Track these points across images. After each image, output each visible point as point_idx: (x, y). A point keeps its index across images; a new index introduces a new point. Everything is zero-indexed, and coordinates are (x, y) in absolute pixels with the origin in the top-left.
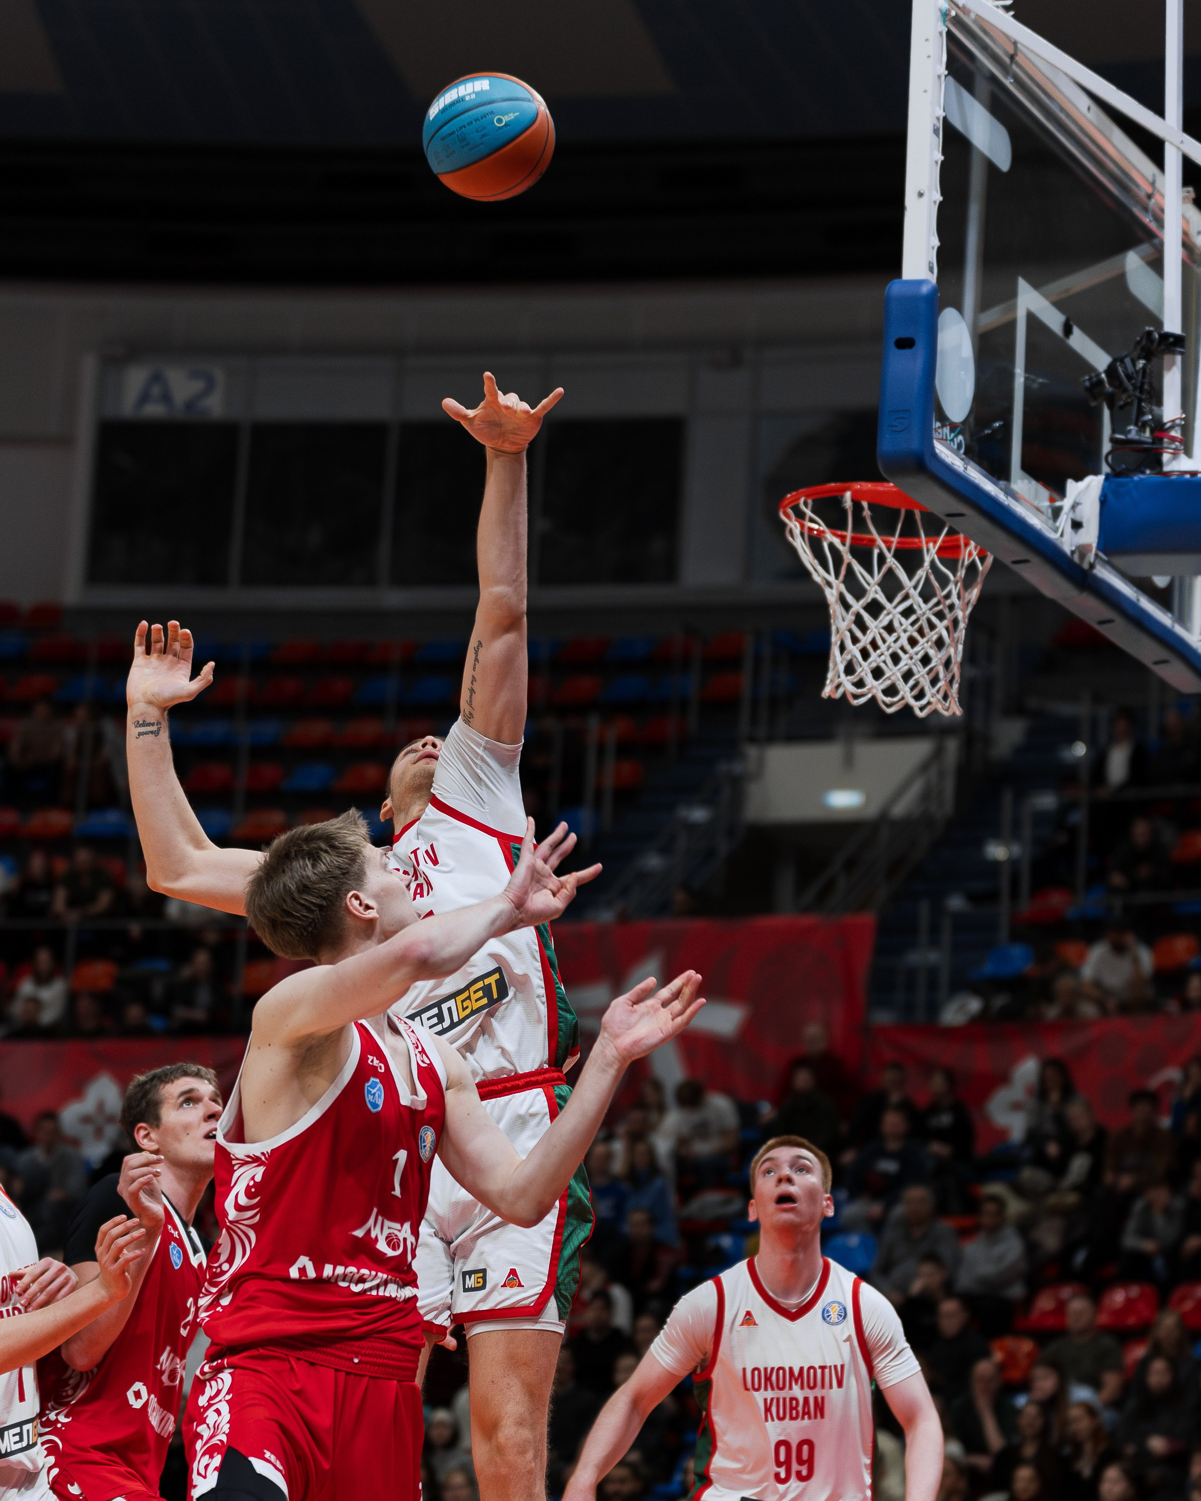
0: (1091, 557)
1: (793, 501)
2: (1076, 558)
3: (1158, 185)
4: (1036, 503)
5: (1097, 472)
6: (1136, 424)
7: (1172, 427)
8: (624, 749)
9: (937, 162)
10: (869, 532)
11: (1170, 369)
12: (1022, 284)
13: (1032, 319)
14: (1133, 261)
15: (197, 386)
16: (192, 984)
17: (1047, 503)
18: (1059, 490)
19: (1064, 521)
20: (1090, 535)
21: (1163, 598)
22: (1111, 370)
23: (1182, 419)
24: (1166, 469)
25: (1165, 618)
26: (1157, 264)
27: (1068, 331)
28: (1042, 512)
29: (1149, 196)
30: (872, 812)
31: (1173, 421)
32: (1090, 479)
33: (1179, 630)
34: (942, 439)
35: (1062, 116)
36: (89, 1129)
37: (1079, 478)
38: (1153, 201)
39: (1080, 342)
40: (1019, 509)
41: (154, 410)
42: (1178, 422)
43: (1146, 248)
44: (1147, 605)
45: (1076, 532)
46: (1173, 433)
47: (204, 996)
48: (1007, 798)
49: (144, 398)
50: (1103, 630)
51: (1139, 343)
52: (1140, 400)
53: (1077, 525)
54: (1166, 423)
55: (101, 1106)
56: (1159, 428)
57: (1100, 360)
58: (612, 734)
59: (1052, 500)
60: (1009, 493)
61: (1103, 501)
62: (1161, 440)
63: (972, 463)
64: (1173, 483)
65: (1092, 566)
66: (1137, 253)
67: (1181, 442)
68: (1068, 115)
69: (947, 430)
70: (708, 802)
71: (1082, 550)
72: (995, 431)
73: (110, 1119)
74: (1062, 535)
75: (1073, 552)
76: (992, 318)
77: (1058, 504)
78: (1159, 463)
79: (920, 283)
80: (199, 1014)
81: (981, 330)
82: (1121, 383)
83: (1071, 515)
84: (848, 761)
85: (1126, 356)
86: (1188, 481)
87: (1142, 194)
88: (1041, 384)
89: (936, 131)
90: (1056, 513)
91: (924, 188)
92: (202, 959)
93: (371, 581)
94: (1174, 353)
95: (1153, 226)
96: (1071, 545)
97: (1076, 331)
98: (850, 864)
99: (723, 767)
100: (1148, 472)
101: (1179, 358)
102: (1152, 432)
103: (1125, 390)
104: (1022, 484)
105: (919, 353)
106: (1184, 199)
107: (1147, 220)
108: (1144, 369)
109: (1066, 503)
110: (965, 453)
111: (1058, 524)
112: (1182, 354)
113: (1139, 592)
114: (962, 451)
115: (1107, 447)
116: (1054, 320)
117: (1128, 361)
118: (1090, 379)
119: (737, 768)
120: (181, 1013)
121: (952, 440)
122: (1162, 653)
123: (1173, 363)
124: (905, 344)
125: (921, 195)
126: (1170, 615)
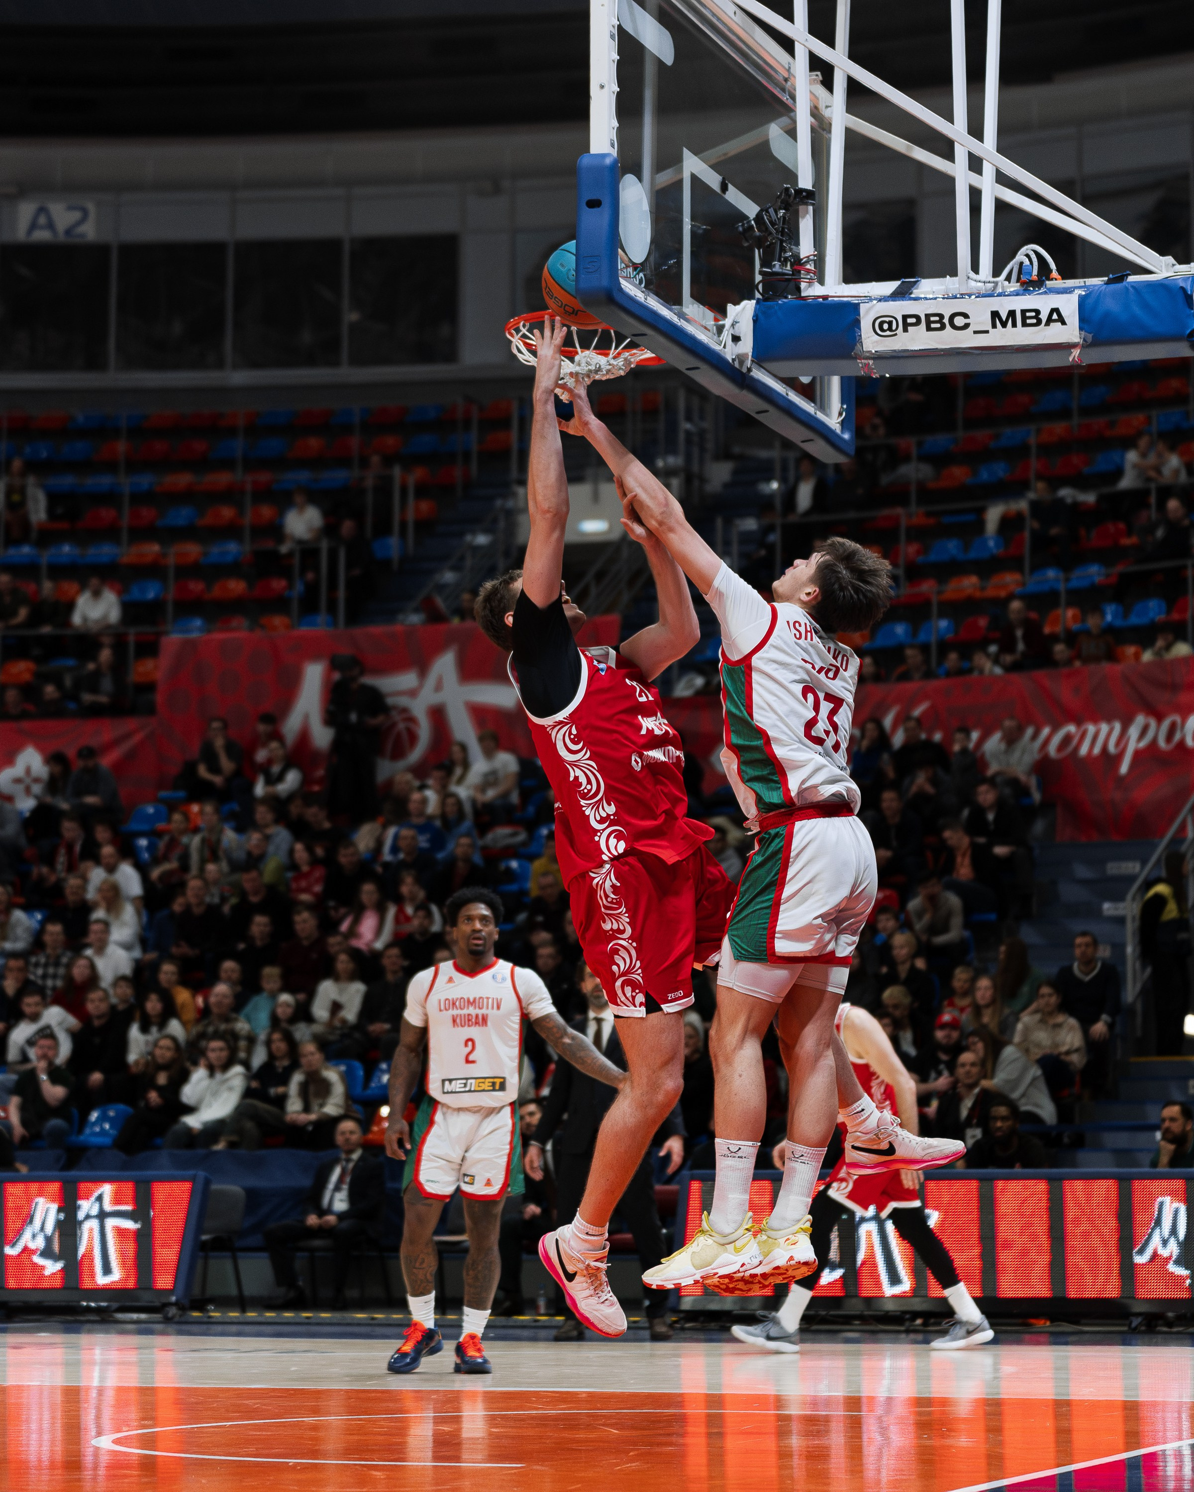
0: (748, 363)
1: (515, 325)
2: (737, 365)
3: (792, 71)
4: (703, 323)
5: (750, 297)
6: (779, 261)
7: (807, 262)
8: (422, 491)
9: (614, 61)
10: (575, 347)
11: (804, 217)
12: (686, 153)
13: (694, 178)
14: (774, 131)
15: (76, 215)
16: (97, 674)
17: (713, 323)
18: (723, 313)
19: (726, 336)
20: (746, 346)
21: (808, 392)
22: (759, 218)
23: (814, 255)
24: (803, 294)
25: (808, 407)
26: (792, 133)
27: (724, 188)
28: (709, 330)
29: (786, 80)
30: (615, 535)
31: (808, 257)
32: (745, 303)
33: (820, 416)
34: (627, 277)
35: (714, 20)
36: (20, 788)
37: (736, 303)
38: (789, 83)
39: (735, 197)
40: (690, 329)
41: (42, 235)
42: (812, 257)
43: (784, 120)
44: (795, 398)
45: (736, 345)
46: (808, 267)
47: (107, 684)
48: (719, 522)
49: (33, 226)
50: (760, 418)
51: (779, 197)
52: (782, 242)
53: (736, 339)
54: (802, 259)
55: (28, 771)
56: (797, 262)
57: (750, 209)
58: (411, 480)
59: (716, 320)
60: (681, 315)
61: (756, 320)
62: (799, 272)
63: (651, 295)
64: (809, 305)
65: (749, 370)
66: (776, 124)
67: (814, 273)
68: (719, 19)
69: (630, 270)
70: (486, 531)
71: (741, 358)
72: (670, 267)
73: (37, 780)
74: (724, 347)
75: (733, 360)
76: (665, 178)
77: (721, 323)
78: (799, 289)
79: (604, 156)
80: (103, 699)
81: (658, 187)
82: (767, 228)
83: (732, 331)
84: (596, 497)
85: (770, 207)
86: (821, 303)
87: (781, 79)
88: (705, 229)
89: (612, 37)
90: (720, 329)
91: (604, 82)
92: (105, 655)
93: (220, 365)
94: (807, 204)
95: (789, 102)
96: (732, 355)
97: (730, 187)
98: (600, 576)
99: (499, 503)
100: (790, 297)
101: (811, 208)
102: (792, 266)
103: (771, 233)
104: (692, 308)
105: (604, 212)
106: (812, 82)
107: (785, 98)
108: (784, 217)
109: (728, 322)
110: (645, 287)
111: (721, 339)
112: (813, 205)
113: (788, 388)
114: (643, 285)
115: (758, 278)
116: (713, 180)
117: (771, 211)
118: (743, 225)
119: (510, 504)
120: (87, 698)
121: (635, 277)
122: (809, 434)
123: (807, 212)
124: (594, 204)
125: (602, 87)
126: (813, 405)
